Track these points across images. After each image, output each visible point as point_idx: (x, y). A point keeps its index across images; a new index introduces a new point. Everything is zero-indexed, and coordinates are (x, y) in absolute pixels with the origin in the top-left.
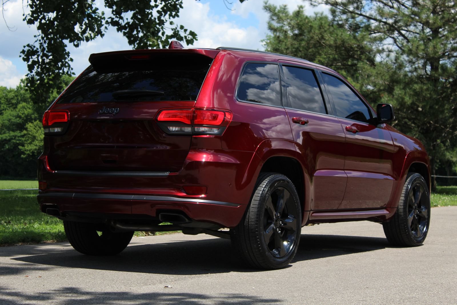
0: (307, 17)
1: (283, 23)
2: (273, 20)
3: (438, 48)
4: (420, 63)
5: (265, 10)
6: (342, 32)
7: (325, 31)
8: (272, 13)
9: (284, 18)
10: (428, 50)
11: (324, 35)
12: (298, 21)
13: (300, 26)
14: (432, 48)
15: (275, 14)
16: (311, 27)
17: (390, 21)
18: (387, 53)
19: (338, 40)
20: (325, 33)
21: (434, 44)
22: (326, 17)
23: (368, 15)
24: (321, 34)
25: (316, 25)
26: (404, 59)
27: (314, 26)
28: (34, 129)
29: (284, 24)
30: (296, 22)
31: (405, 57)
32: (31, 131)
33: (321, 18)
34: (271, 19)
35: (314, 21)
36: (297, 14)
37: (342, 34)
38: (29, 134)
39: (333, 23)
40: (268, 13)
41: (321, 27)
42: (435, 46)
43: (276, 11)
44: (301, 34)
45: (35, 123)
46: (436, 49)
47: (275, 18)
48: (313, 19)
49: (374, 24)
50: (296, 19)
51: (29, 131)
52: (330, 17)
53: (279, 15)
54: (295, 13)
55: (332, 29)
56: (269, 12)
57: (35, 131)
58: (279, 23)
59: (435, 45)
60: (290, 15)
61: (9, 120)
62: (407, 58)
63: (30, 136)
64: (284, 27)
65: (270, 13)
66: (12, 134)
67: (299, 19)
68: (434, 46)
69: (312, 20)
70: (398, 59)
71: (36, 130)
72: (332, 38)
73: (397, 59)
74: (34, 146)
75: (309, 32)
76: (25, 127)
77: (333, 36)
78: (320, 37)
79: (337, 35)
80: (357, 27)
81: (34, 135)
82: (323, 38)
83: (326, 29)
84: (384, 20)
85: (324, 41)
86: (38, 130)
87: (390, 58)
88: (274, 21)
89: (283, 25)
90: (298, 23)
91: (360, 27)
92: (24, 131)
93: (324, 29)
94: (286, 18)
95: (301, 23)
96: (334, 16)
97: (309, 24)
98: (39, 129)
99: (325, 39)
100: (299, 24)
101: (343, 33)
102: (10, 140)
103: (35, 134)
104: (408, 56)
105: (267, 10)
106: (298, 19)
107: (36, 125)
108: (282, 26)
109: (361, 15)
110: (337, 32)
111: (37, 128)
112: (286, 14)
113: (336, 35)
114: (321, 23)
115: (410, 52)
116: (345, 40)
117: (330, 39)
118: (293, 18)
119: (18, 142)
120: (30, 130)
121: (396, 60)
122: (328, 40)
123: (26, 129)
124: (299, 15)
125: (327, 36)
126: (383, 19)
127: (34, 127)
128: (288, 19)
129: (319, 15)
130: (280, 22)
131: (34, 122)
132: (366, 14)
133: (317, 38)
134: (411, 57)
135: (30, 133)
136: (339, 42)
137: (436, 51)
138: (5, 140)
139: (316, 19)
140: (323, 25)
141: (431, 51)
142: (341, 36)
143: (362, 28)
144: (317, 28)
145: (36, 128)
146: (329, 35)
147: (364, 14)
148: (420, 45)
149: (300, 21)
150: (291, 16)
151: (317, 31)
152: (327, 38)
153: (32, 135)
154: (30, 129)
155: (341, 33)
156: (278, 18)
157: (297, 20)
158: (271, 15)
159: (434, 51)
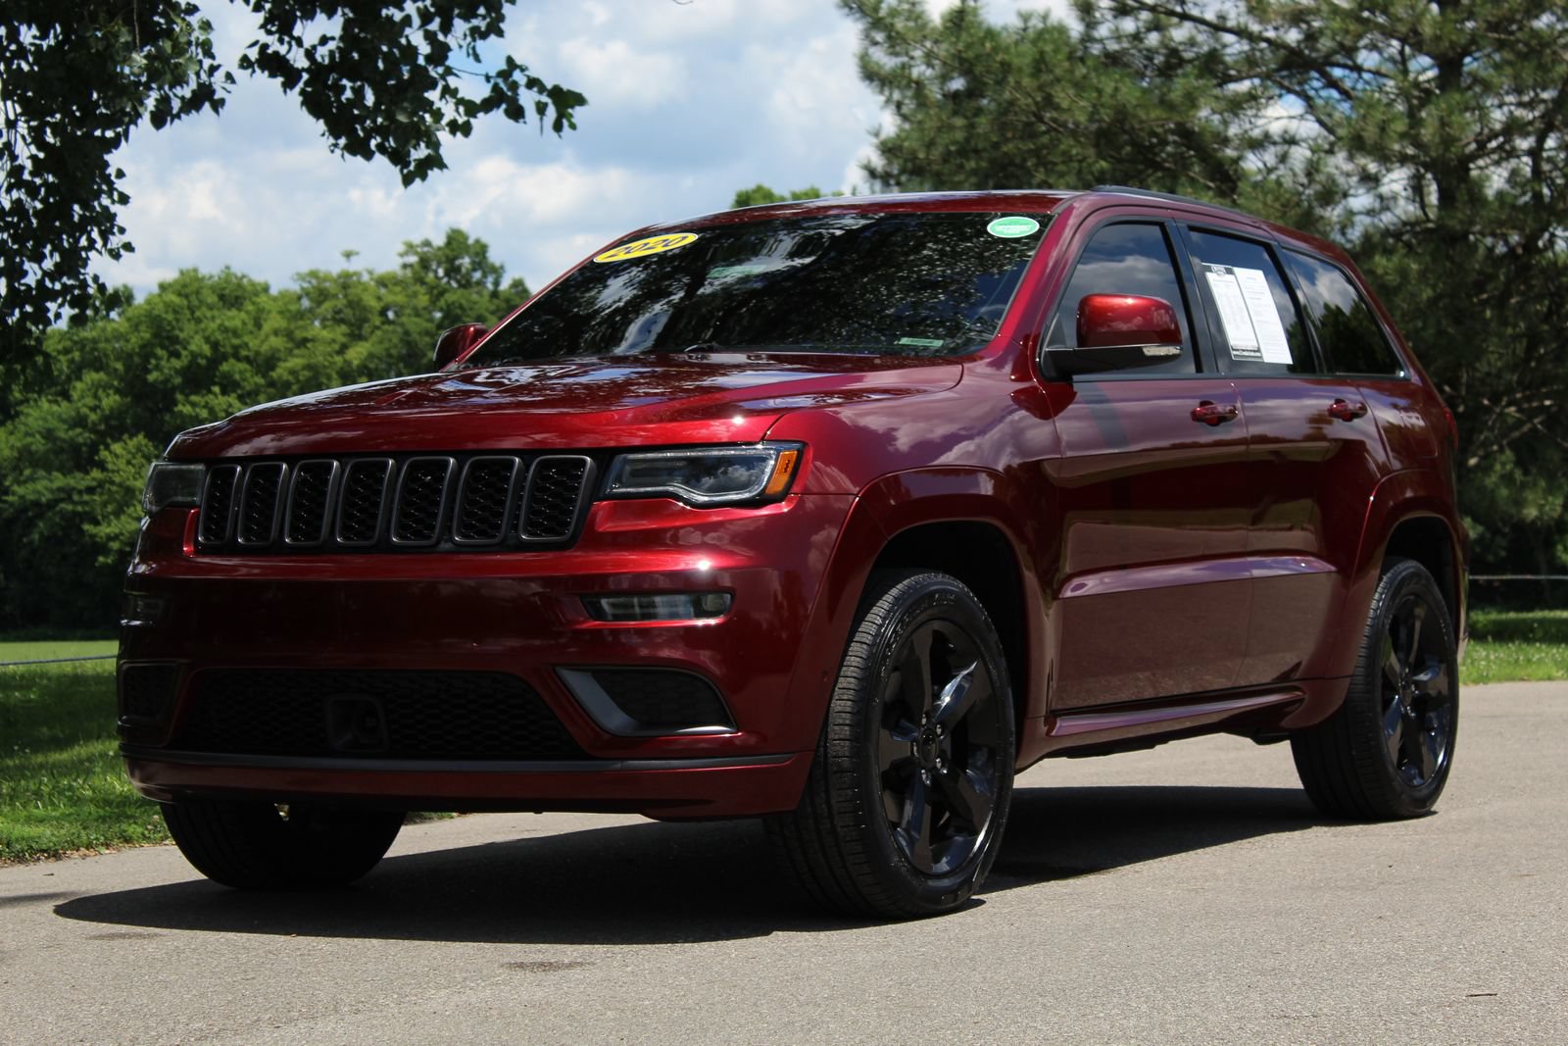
0: (990, 34)
1: (907, 54)
2: (875, 43)
3: (1456, 126)
4: (1396, 180)
5: (846, 10)
6: (1116, 81)
7: (1058, 80)
8: (870, 20)
9: (910, 36)
10: (1423, 131)
11: (1053, 93)
12: (961, 46)
13: (966, 65)
14: (1437, 123)
15: (877, 23)
16: (1006, 67)
17: (1293, 36)
18: (1280, 149)
19: (1102, 111)
20: (1058, 88)
21: (1442, 111)
22: (1061, 30)
23: (1210, 16)
24: (1040, 88)
25: (1024, 59)
26: (1337, 168)
27: (1016, 61)
28: (129, 463)
29: (912, 58)
30: (953, 51)
31: (1339, 164)
32: (118, 471)
33: (1040, 35)
34: (867, 43)
35: (1017, 43)
36: (955, 20)
37: (1116, 89)
38: (112, 483)
39: (1086, 48)
40: (857, 20)
41: (1040, 64)
42: (1446, 120)
43: (882, 13)
44: (973, 92)
45: (132, 443)
46: (1447, 129)
47: (880, 37)
48: (1015, 37)
49: (1234, 47)
50: (953, 39)
51: (113, 471)
52: (1075, 28)
53: (892, 25)
54: (948, 18)
55: (1081, 70)
56: (858, 15)
57: (133, 470)
58: (896, 54)
59: (1444, 114)
60: (931, 25)
61: (49, 435)
62: (1348, 167)
63: (114, 488)
64: (910, 66)
65: (864, 21)
66: (59, 480)
67: (964, 36)
68: (1441, 119)
69: (1007, 39)
70: (1318, 171)
71: (134, 466)
72: (1083, 103)
73: (1312, 170)
74: (130, 520)
75: (1001, 83)
76: (96, 458)
77: (1085, 95)
78: (1039, 99)
79: (1100, 92)
80: (1174, 61)
81: (128, 483)
82: (1049, 102)
83: (1058, 72)
84: (1271, 34)
85: (1055, 114)
86: (142, 466)
87: (1288, 165)
88: (878, 48)
89: (905, 59)
90: (960, 52)
91: (1182, 62)
92: (95, 470)
93: (1051, 71)
94: (919, 35)
95: (970, 54)
96: (1091, 25)
97: (999, 58)
98: (144, 461)
99: (1057, 108)
100: (964, 55)
101: (1120, 85)
102: (52, 505)
103: (131, 483)
104: (1351, 158)
105: (851, 8)
106: (958, 38)
107: (133, 451)
108: (903, 66)
109: (1185, 17)
110: (1099, 82)
111: (139, 460)
112: (920, 22)
113: (1095, 95)
114: (1042, 53)
115: (1357, 145)
116: (1130, 108)
117: (1074, 107)
118: (941, 34)
119: (79, 508)
120: (115, 468)
121: (1309, 174)
122: (1069, 110)
123: (101, 466)
124: (964, 24)
125: (1063, 96)
126: (1266, 30)
127: (130, 456)
128: (925, 37)
129: (1036, 23)
130: (898, 49)
131: (128, 441)
132: (1202, 12)
133: (1027, 105)
134: (1362, 161)
135: (117, 479)
136: (1106, 115)
137: (1449, 134)
138: (36, 504)
139: (1023, 39)
140: (1047, 58)
141: (1433, 135)
142: (1113, 96)
143: (1190, 61)
144: (1028, 70)
145: (134, 462)
146: (1071, 92)
147: (1195, 12)
148: (1394, 119)
149: (969, 46)
150: (934, 29)
151: (1026, 81)
152: (1065, 104)
153: (120, 485)
154: (114, 464)
155: (1113, 84)
156: (889, 38)
157: (955, 43)
158: (867, 26)
159: (1441, 136)
